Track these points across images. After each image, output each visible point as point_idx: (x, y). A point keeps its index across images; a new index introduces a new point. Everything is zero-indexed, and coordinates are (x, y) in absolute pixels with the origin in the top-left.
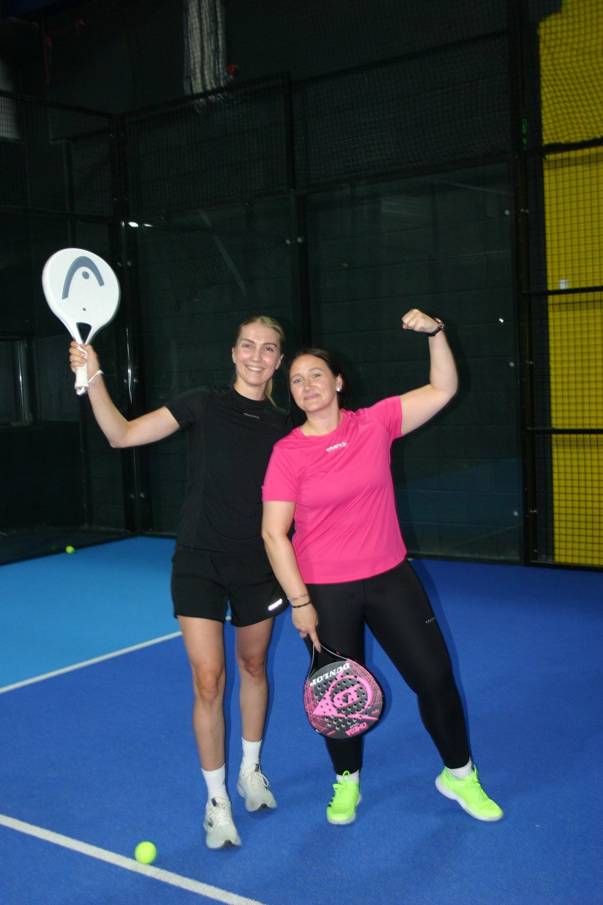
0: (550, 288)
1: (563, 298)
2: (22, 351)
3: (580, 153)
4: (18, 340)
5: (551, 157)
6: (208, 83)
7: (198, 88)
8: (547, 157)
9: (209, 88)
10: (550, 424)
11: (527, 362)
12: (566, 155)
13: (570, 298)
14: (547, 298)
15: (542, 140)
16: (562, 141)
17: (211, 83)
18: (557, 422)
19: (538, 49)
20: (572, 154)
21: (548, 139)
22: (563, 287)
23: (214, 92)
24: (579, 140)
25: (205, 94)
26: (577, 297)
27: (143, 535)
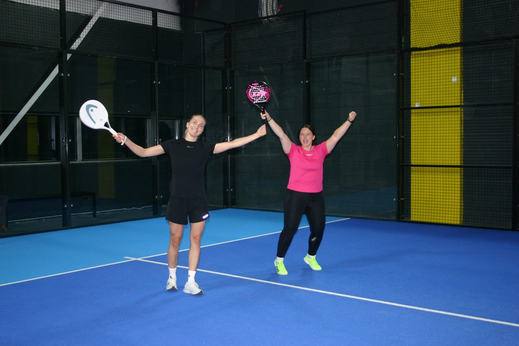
0: (412, 106)
1: (417, 111)
2: (178, 124)
3: (425, 52)
4: (177, 120)
5: (413, 53)
6: (269, 12)
7: (264, 15)
8: (412, 52)
9: (269, 15)
10: (411, 163)
11: (401, 137)
12: (419, 52)
13: (419, 110)
14: (411, 110)
15: (410, 46)
16: (418, 47)
17: (271, 13)
18: (413, 162)
19: (410, 9)
20: (422, 52)
21: (412, 45)
22: (417, 106)
23: (271, 16)
24: (425, 47)
25: (268, 17)
26: (422, 110)
27: (231, 208)
